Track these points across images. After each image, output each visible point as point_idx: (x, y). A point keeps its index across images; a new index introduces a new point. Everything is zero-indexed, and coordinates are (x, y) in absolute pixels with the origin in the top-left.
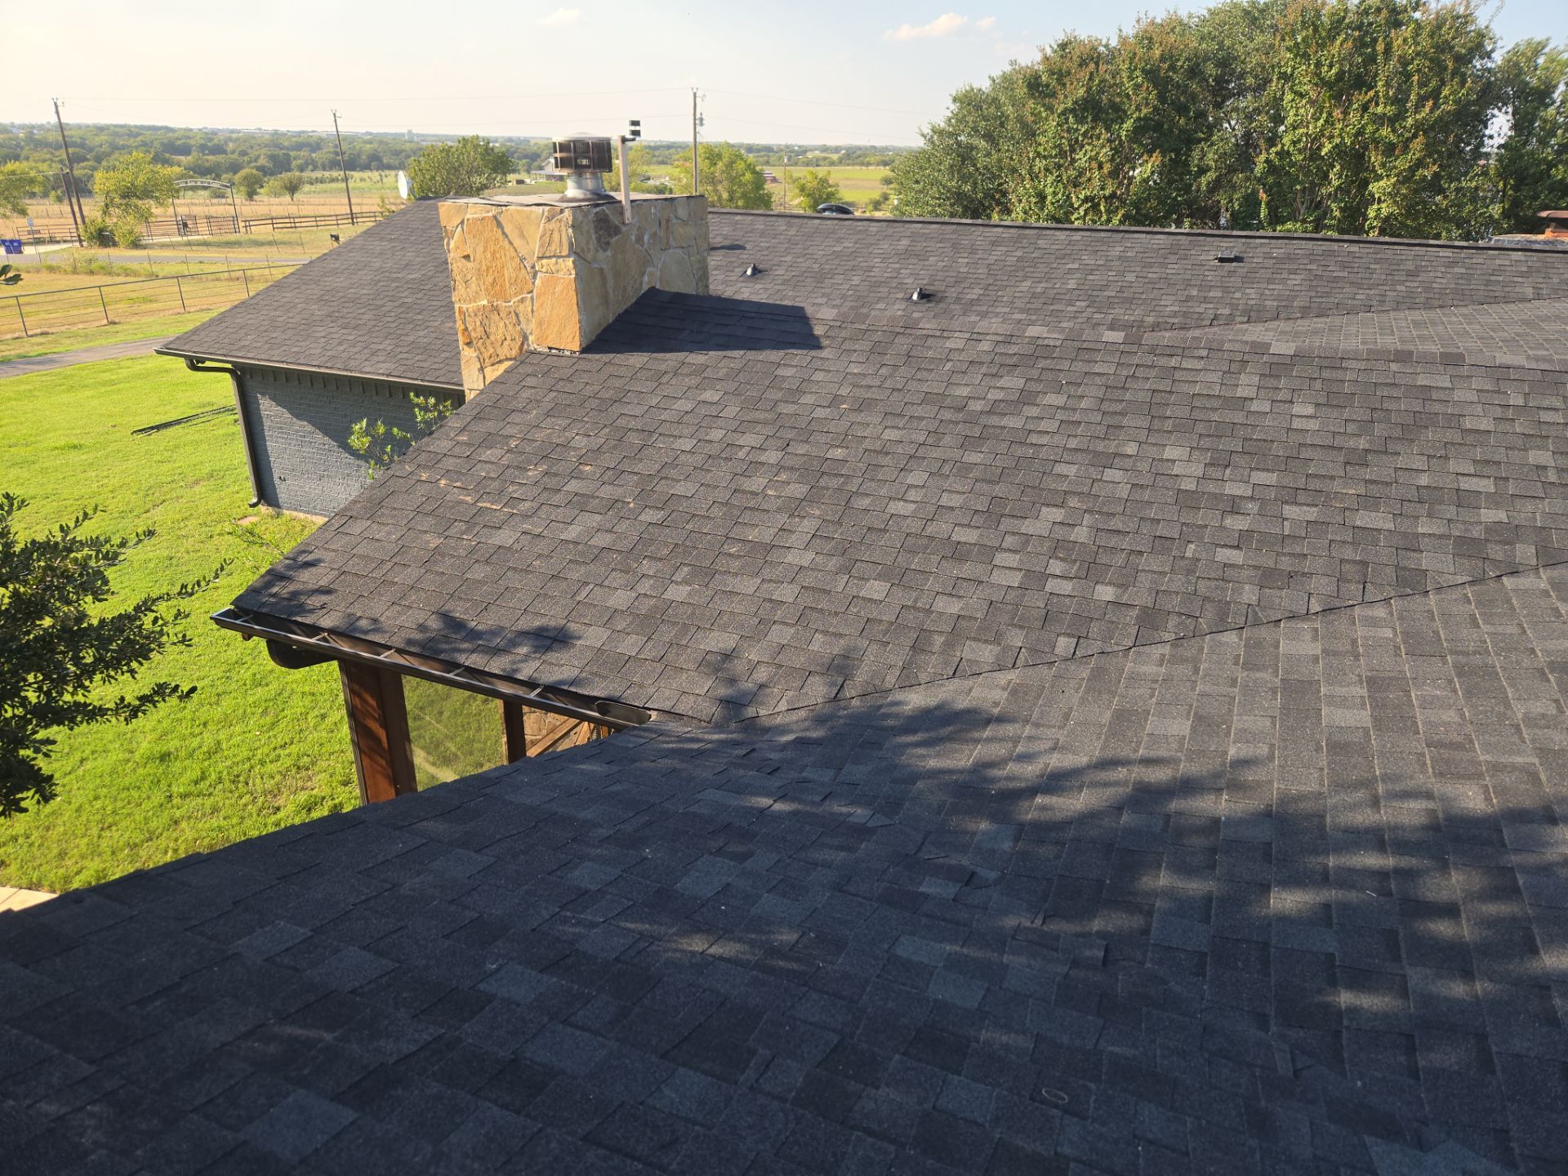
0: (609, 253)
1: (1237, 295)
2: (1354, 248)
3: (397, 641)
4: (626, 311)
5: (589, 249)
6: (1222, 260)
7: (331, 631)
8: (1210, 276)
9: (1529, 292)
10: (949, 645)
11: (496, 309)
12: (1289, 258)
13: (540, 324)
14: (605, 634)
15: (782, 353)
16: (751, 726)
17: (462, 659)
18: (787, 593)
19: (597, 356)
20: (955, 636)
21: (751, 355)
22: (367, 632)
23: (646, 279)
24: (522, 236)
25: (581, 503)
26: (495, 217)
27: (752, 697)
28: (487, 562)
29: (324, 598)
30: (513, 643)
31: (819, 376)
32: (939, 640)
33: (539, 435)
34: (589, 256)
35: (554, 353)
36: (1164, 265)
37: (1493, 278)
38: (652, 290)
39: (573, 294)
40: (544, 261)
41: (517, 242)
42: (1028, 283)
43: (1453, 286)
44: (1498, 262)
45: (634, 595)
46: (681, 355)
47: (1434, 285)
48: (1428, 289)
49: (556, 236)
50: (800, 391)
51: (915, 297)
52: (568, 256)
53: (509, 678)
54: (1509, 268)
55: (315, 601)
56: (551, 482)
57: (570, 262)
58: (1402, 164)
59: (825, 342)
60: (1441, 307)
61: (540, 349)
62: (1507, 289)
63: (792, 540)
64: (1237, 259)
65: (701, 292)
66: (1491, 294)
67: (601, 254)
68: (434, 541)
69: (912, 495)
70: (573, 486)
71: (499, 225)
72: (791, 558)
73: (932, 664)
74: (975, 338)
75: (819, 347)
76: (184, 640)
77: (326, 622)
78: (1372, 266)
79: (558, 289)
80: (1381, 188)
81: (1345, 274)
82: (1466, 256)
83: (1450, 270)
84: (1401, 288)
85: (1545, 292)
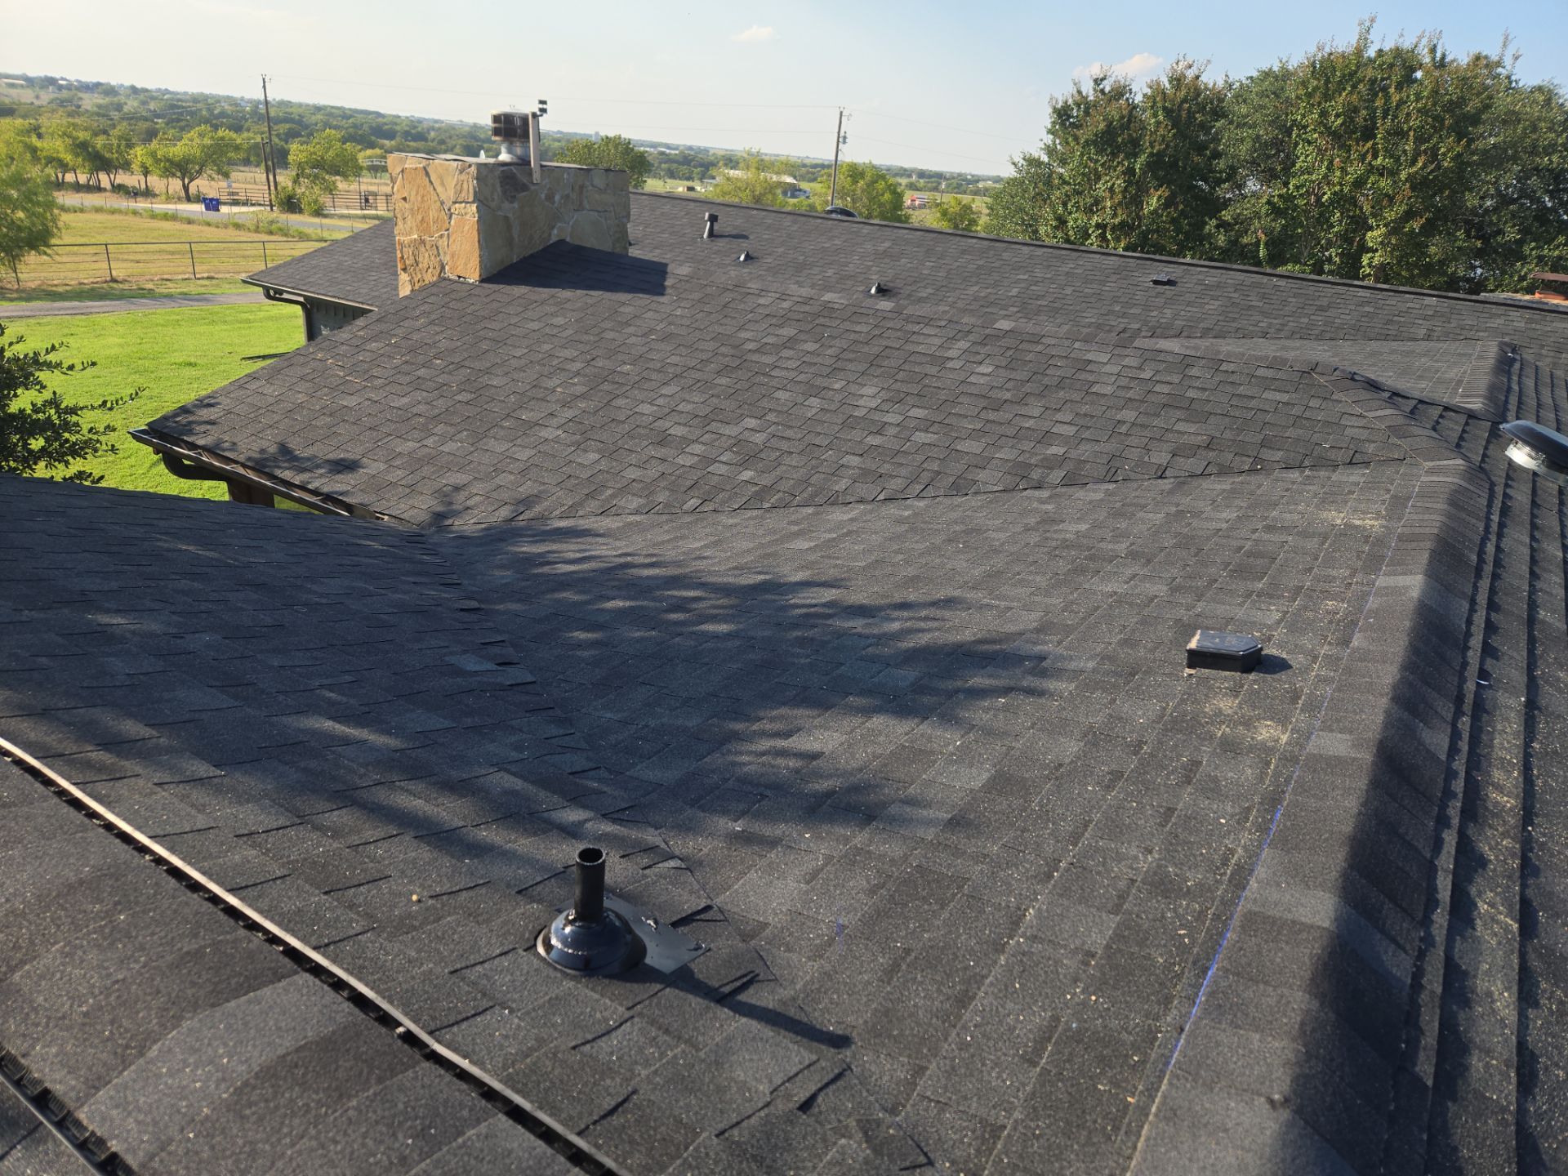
0: (516, 205)
1: (1154, 313)
2: (1281, 282)
3: (242, 458)
4: (532, 256)
5: (493, 200)
6: (1156, 282)
7: (205, 448)
8: (1140, 295)
10: (613, 496)
11: (423, 242)
12: (1218, 286)
13: (453, 256)
14: (382, 466)
15: (630, 296)
16: (442, 529)
17: (278, 473)
18: (523, 455)
19: (491, 286)
20: (624, 490)
21: (608, 295)
22: (224, 450)
23: (555, 231)
24: (443, 184)
25: (417, 384)
26: (425, 168)
27: (455, 514)
28: (331, 415)
29: (209, 427)
30: (318, 467)
31: (650, 314)
32: (609, 492)
33: (415, 337)
34: (493, 205)
35: (460, 280)
36: (1103, 283)
37: (1395, 318)
38: (562, 242)
39: (475, 233)
40: (457, 205)
41: (439, 189)
42: (976, 288)
43: (1353, 322)
44: (1409, 305)
45: (419, 445)
46: (553, 291)
47: (1337, 321)
48: (1329, 323)
49: (465, 186)
50: (627, 324)
51: (873, 291)
52: (473, 202)
53: (303, 488)
54: (1415, 311)
55: (203, 428)
56: (405, 368)
57: (474, 207)
58: (1390, 215)
59: (669, 291)
60: (1331, 339)
61: (452, 277)
62: (1403, 329)
63: (554, 422)
64: (1170, 283)
65: (618, 250)
66: (1386, 332)
67: (506, 205)
68: (301, 398)
69: (660, 401)
70: (422, 372)
71: (427, 174)
72: (545, 433)
73: (593, 505)
74: (783, 297)
75: (663, 294)
76: (113, 449)
77: (201, 442)
78: (1290, 300)
79: (466, 228)
80: (1373, 237)
81: (1261, 304)
82: (1380, 297)
83: (1359, 308)
84: (1305, 320)
85: (1436, 334)
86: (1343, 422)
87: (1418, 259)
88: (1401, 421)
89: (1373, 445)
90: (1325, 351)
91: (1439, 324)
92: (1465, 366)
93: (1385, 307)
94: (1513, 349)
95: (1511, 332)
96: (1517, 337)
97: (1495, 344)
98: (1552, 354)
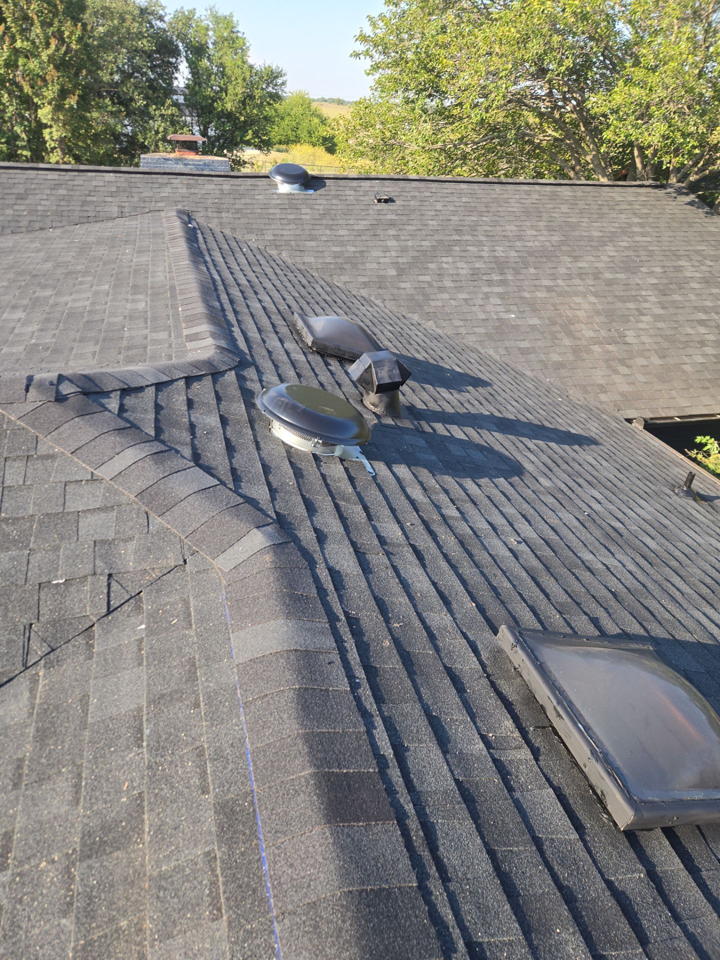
9: (115, 210)
37: (89, 199)
43: (54, 208)
47: (39, 208)
48: (32, 212)
54: (102, 189)
58: (48, 94)
60: (41, 229)
62: (98, 209)
66: (86, 214)
80: (45, 114)
82: (67, 178)
83: (54, 192)
84: (9, 212)
85: (126, 210)
86: (73, 506)
87: (86, 131)
88: (151, 473)
89: (132, 546)
90: (39, 251)
91: (125, 199)
92: (166, 258)
93: (75, 188)
94: (189, 216)
95: (180, 199)
96: (186, 203)
97: (174, 213)
98: (215, 215)
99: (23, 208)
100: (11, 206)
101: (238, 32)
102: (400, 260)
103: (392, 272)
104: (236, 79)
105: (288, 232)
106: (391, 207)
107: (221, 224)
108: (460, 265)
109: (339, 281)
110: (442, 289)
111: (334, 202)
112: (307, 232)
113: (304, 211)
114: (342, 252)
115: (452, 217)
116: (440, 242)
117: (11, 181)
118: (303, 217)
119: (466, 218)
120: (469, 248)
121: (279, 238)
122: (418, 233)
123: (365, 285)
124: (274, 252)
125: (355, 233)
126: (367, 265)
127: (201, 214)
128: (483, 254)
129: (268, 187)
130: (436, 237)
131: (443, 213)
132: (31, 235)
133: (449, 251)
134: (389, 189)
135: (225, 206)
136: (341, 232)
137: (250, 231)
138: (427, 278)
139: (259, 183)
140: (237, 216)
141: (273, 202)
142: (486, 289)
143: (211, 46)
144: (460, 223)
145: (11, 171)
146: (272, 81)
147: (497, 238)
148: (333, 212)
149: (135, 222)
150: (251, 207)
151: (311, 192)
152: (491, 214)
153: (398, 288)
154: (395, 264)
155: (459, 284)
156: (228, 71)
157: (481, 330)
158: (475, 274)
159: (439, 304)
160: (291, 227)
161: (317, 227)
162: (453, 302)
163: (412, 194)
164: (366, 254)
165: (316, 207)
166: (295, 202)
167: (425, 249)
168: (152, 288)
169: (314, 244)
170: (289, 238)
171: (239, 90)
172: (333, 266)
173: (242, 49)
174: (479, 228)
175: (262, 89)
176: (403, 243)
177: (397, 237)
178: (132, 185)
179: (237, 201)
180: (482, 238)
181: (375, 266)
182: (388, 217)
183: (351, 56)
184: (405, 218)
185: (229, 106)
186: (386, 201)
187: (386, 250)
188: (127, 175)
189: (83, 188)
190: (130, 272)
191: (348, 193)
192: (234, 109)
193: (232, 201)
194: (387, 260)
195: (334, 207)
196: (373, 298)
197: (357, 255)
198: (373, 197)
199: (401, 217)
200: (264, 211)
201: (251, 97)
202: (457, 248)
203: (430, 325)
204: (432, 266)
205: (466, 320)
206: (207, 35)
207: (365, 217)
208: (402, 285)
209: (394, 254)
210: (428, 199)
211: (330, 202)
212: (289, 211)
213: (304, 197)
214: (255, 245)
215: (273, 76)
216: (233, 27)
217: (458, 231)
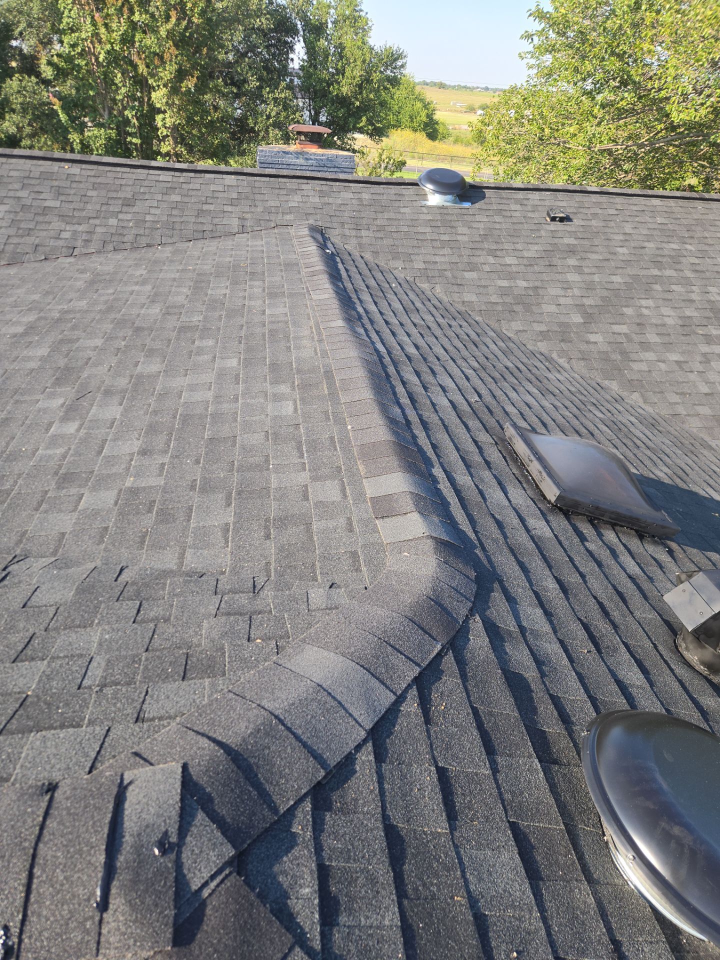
2: (76, 169)
9: (235, 222)
37: (205, 207)
43: (165, 218)
44: (213, 187)
47: (148, 218)
48: (140, 223)
54: (221, 195)
58: (165, 75)
60: (149, 246)
62: (216, 221)
66: (200, 227)
78: (90, 193)
80: (159, 97)
81: (57, 204)
82: (181, 180)
83: (166, 198)
84: (113, 222)
85: (248, 223)
87: (202, 118)
90: (144, 282)
91: (247, 209)
92: (310, 311)
93: (191, 193)
94: (322, 235)
95: (312, 211)
96: (318, 217)
97: (306, 232)
98: (354, 233)
99: (129, 217)
100: (115, 214)
101: (361, 10)
102: (586, 302)
103: (577, 319)
104: (355, 61)
105: (443, 258)
106: (569, 229)
107: (360, 245)
108: (666, 311)
109: (511, 328)
110: (645, 346)
111: (497, 219)
112: (465, 259)
113: (461, 230)
114: (511, 287)
115: (646, 244)
116: (636, 277)
117: (118, 182)
118: (459, 238)
119: (664, 245)
120: (674, 287)
121: (431, 267)
122: (605, 264)
123: (544, 336)
124: (425, 286)
125: (525, 262)
126: (544, 306)
127: (337, 232)
128: (694, 296)
129: (416, 198)
130: (629, 271)
131: (635, 237)
132: (136, 255)
133: (648, 292)
134: (564, 204)
135: (364, 222)
136: (509, 260)
137: (396, 256)
138: (624, 329)
139: (404, 192)
140: (379, 235)
141: (422, 217)
142: (705, 349)
143: (330, 25)
144: (658, 252)
145: (118, 169)
146: (391, 64)
147: (708, 274)
148: (497, 232)
149: (259, 243)
150: (395, 223)
151: (467, 205)
152: (696, 241)
153: (588, 342)
154: (580, 307)
155: (666, 339)
156: (347, 52)
157: (705, 410)
158: (686, 324)
159: (644, 367)
160: (447, 251)
161: (478, 253)
162: (662, 366)
163: (592, 211)
164: (541, 292)
165: (475, 225)
166: (449, 218)
167: (617, 287)
168: (299, 371)
169: (473, 275)
170: (444, 267)
171: (358, 73)
172: (500, 308)
173: (364, 30)
174: (683, 260)
175: (381, 72)
176: (588, 278)
177: (579, 269)
178: (256, 191)
179: (380, 215)
180: (689, 274)
181: (553, 308)
182: (566, 241)
183: (522, 37)
184: (586, 242)
185: (345, 90)
186: (562, 220)
187: (567, 286)
188: (250, 178)
189: (200, 193)
190: (264, 335)
191: (513, 207)
192: (349, 93)
193: (373, 215)
194: (569, 301)
195: (498, 226)
196: (554, 356)
197: (531, 293)
198: (545, 214)
199: (582, 242)
200: (411, 229)
201: (368, 81)
202: (657, 287)
203: (635, 398)
204: (629, 311)
205: (683, 394)
206: (328, 13)
207: (537, 240)
208: (592, 338)
209: (577, 292)
210: (615, 218)
211: (491, 219)
212: (442, 230)
213: (459, 211)
214: (402, 276)
215: (393, 58)
216: (356, 6)
217: (658, 264)
